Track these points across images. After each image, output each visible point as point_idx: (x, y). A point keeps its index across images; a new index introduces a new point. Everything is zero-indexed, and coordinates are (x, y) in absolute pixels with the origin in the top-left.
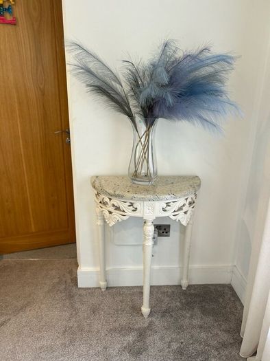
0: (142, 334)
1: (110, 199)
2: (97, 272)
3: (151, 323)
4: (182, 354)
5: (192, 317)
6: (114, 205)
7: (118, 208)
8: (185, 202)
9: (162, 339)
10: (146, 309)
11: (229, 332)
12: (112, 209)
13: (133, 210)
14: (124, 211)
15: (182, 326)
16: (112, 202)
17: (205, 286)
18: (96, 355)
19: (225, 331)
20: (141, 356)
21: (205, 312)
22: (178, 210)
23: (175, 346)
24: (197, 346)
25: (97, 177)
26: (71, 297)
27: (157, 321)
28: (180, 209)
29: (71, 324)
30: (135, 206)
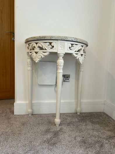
0: (56, 134)
1: (37, 43)
2: (27, 104)
3: (61, 129)
4: (85, 143)
5: (86, 125)
6: (39, 47)
7: (41, 48)
9: (69, 136)
10: (58, 120)
11: (111, 131)
12: (38, 50)
13: (51, 48)
14: (45, 49)
15: (81, 129)
18: (24, 146)
19: (109, 131)
20: (57, 145)
21: (93, 123)
22: (78, 51)
23: (79, 139)
24: (93, 138)
26: (9, 118)
27: (64, 127)
29: (7, 131)
30: (52, 44)
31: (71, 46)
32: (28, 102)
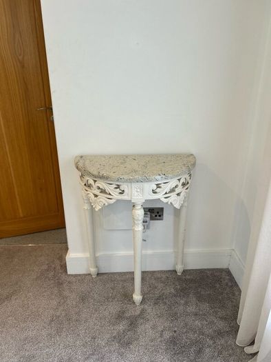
0: (133, 323)
1: (95, 181)
2: (87, 258)
3: (143, 311)
4: (175, 344)
5: (186, 303)
6: (99, 188)
7: (103, 191)
8: (177, 183)
9: (154, 327)
10: (137, 297)
11: (225, 319)
12: (97, 192)
13: (120, 193)
14: (110, 194)
15: (176, 313)
16: (97, 184)
17: (201, 271)
18: (83, 345)
19: (221, 318)
20: (131, 346)
21: (200, 298)
22: (170, 192)
23: (167, 335)
24: (191, 335)
25: (82, 157)
26: (60, 284)
27: (149, 308)
28: (172, 190)
29: (58, 314)
30: (122, 188)
31: (155, 187)
32: (88, 255)
